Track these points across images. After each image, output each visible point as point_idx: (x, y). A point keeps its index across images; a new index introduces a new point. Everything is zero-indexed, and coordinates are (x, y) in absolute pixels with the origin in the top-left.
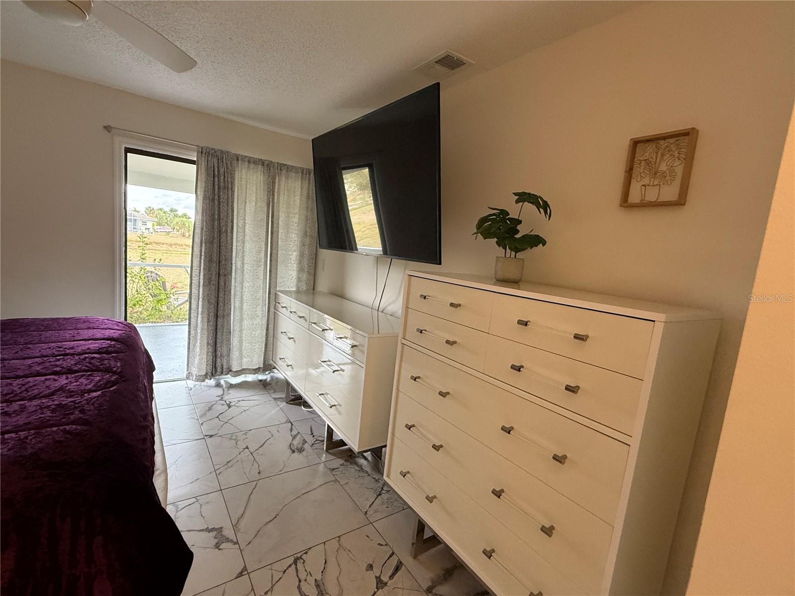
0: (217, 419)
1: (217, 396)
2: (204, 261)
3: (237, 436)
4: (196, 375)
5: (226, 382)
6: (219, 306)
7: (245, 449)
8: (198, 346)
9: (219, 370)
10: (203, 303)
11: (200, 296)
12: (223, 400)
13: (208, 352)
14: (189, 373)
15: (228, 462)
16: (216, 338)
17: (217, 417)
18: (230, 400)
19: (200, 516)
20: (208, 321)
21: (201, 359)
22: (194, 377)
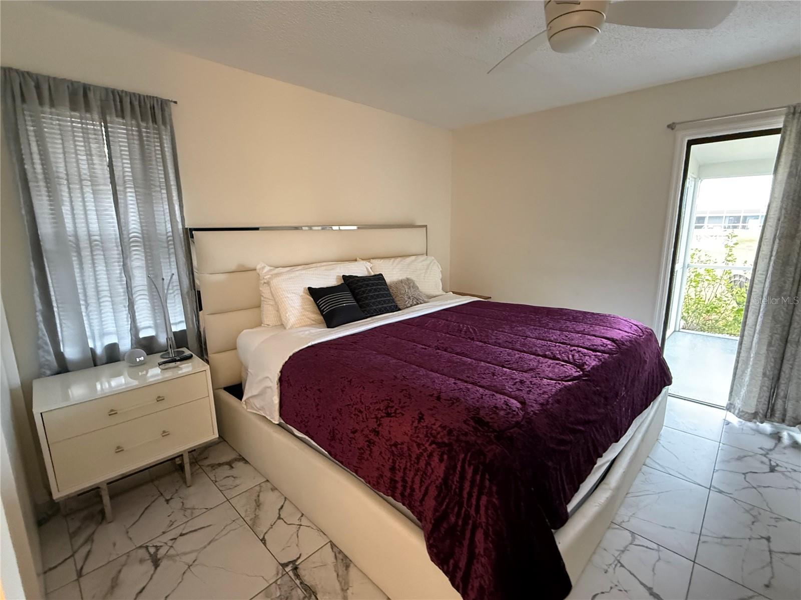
0: (743, 476)
1: (761, 448)
2: (774, 263)
3: (760, 514)
4: (739, 409)
5: (791, 437)
6: (793, 326)
7: (762, 538)
8: (748, 374)
9: (778, 414)
10: (764, 318)
11: (761, 310)
12: (767, 457)
13: (763, 386)
14: (731, 404)
15: (726, 538)
16: (780, 370)
17: (744, 474)
18: (778, 462)
19: (652, 569)
20: (770, 344)
21: (749, 392)
22: (737, 411)
